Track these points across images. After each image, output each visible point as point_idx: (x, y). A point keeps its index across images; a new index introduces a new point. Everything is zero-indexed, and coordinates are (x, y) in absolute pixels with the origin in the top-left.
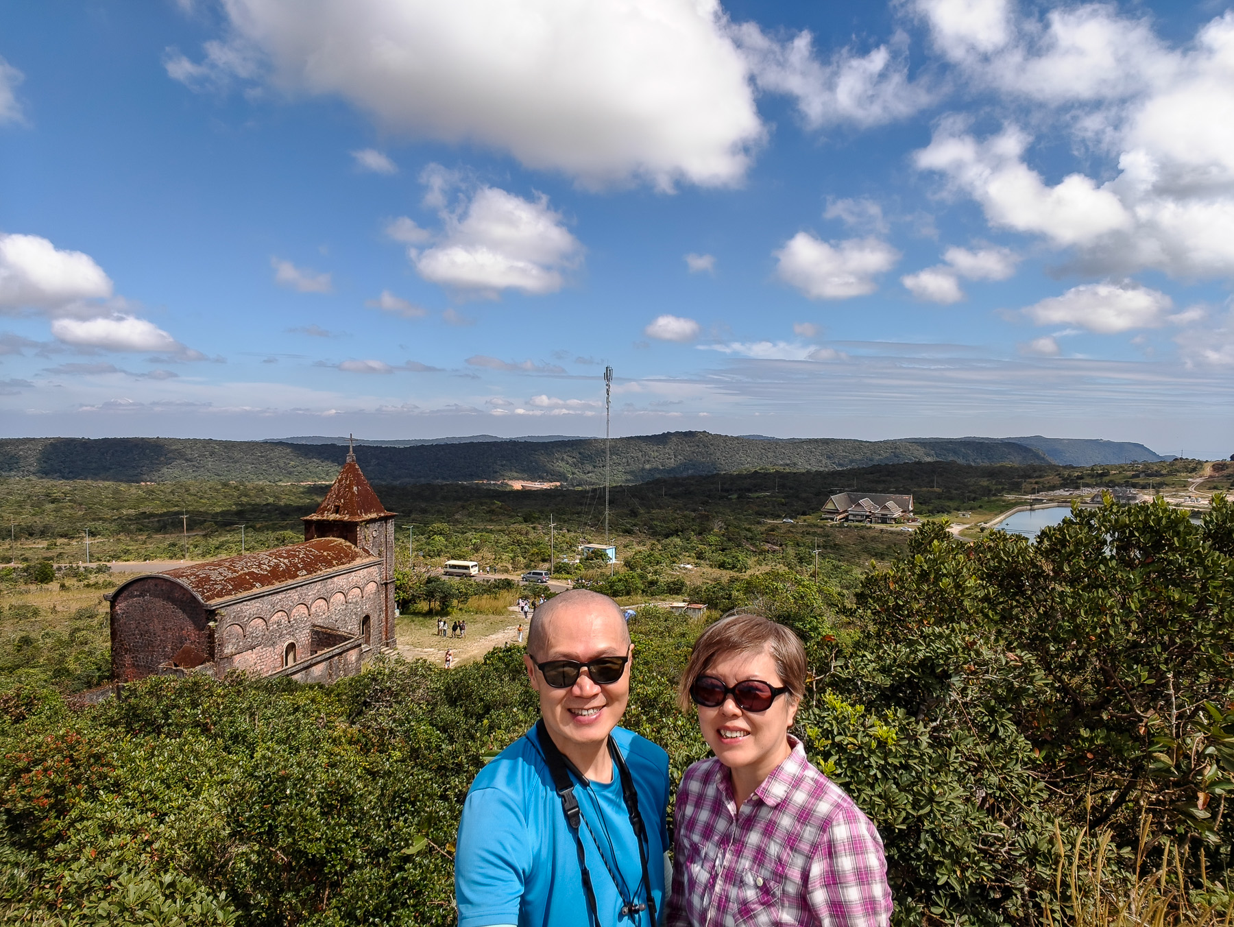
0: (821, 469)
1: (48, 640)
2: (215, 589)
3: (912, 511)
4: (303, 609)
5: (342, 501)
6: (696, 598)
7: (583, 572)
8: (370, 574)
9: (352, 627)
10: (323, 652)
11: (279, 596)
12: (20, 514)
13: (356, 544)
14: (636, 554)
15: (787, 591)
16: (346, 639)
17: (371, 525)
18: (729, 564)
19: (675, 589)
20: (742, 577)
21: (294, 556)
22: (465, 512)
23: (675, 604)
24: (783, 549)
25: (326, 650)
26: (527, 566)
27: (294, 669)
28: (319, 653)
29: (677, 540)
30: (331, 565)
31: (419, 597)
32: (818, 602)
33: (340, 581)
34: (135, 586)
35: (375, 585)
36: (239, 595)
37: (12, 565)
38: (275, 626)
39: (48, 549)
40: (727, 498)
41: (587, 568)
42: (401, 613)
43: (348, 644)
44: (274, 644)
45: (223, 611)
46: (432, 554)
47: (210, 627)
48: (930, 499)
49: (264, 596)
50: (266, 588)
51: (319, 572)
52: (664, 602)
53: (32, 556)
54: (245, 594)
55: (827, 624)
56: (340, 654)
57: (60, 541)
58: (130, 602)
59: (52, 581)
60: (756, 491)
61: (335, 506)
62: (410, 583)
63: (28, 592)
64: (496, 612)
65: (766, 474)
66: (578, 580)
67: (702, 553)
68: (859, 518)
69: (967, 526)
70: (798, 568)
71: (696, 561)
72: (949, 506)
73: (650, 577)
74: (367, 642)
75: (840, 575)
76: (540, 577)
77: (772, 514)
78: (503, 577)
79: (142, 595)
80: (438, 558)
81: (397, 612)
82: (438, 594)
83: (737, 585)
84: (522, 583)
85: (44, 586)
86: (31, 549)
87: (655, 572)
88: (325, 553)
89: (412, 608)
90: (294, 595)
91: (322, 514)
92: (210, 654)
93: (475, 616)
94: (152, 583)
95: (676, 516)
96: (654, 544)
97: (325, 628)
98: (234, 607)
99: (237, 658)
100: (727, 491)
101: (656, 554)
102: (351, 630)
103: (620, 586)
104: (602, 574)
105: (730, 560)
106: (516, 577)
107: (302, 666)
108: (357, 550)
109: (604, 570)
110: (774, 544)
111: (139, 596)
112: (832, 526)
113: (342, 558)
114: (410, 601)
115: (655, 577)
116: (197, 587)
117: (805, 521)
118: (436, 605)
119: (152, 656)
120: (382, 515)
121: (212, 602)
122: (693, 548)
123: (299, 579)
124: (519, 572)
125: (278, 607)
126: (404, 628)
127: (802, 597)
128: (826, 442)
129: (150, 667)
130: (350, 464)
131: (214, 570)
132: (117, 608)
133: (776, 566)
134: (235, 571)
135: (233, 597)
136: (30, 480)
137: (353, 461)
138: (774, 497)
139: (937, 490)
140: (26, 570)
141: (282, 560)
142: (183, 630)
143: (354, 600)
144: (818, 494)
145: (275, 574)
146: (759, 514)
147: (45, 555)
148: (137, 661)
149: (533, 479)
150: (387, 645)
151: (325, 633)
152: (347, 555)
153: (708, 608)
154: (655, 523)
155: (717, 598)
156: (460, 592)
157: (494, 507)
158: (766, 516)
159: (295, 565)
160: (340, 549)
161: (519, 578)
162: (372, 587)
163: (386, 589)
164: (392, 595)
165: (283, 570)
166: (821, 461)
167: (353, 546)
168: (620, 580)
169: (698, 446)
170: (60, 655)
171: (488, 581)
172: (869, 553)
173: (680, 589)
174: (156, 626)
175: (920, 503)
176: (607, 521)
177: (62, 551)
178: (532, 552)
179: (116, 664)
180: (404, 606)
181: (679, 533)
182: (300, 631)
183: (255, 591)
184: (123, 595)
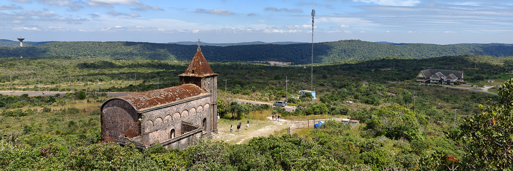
0: (416, 58)
1: (81, 123)
2: (142, 104)
3: (463, 79)
4: (178, 114)
5: (195, 68)
6: (354, 117)
7: (301, 103)
8: (207, 100)
9: (199, 123)
10: (186, 133)
11: (168, 109)
12: (75, 72)
13: (201, 87)
14: (325, 95)
15: (400, 115)
16: (196, 128)
17: (207, 79)
18: (370, 102)
19: (344, 113)
20: (377, 108)
21: (175, 91)
22: (250, 74)
23: (344, 120)
24: (397, 96)
25: (187, 133)
26: (276, 99)
27: (174, 141)
28: (185, 134)
29: (345, 90)
30: (190, 96)
31: (228, 111)
32: (416, 122)
33: (194, 103)
34: (110, 102)
35: (208, 105)
36: (152, 108)
37: (71, 92)
38: (166, 121)
39: (84, 86)
40: (369, 71)
41: (303, 101)
42: (220, 118)
43: (196, 131)
44: (166, 129)
45: (144, 114)
46: (235, 92)
47: (139, 120)
48: (473, 73)
49: (161, 108)
50: (163, 105)
51: (185, 99)
52: (338, 118)
53: (78, 89)
54: (154, 107)
55: (420, 133)
56: (193, 135)
57: (89, 83)
58: (108, 109)
59: (84, 99)
60: (384, 68)
61: (192, 70)
62: (224, 105)
63: (75, 103)
64: (261, 119)
65: (389, 60)
66: (298, 106)
67: (357, 96)
68: (436, 82)
69: (492, 87)
70: (405, 105)
71: (354, 100)
72: (483, 77)
73: (332, 106)
74: (205, 130)
75: (426, 109)
76: (281, 104)
77: (391, 79)
78: (265, 103)
79: (113, 106)
80: (237, 94)
81: (219, 117)
82: (236, 110)
83: (374, 112)
84: (273, 107)
85: (82, 101)
86: (78, 86)
87: (335, 104)
88: (188, 91)
89: (225, 115)
90: (174, 108)
91: (187, 73)
92: (139, 132)
93: (252, 121)
94: (116, 101)
95: (345, 78)
96: (334, 91)
97: (187, 123)
98: (149, 112)
99: (150, 134)
100: (369, 67)
101: (335, 96)
102: (198, 124)
103: (318, 110)
104: (310, 104)
105: (371, 100)
106: (271, 104)
107: (176, 139)
108: (201, 89)
109: (310, 102)
110: (392, 93)
111: (112, 106)
112: (421, 85)
113: (195, 93)
114: (224, 113)
115: (334, 107)
116: (135, 103)
117: (408, 82)
118: (235, 115)
119: (117, 132)
120: (212, 74)
121: (140, 110)
122: (353, 94)
123: (176, 101)
124: (272, 102)
125: (168, 113)
126: (222, 124)
127: (407, 119)
128: (419, 45)
129: (116, 137)
130: (198, 52)
131: (141, 96)
132: (103, 111)
133: (393, 103)
134: (150, 97)
135: (149, 108)
136: (78, 58)
137: (200, 51)
138: (393, 71)
139: (477, 69)
140: (75, 94)
141: (170, 93)
142: (129, 121)
143: (200, 111)
144: (415, 70)
145: (167, 99)
146: (385, 78)
147: (83, 88)
148: (111, 134)
149: (279, 61)
150: (214, 131)
151: (187, 125)
152: (197, 92)
153: (360, 122)
154: (335, 81)
155: (364, 118)
156: (246, 110)
157: (262, 73)
158: (388, 80)
159: (175, 95)
160: (194, 89)
161: (272, 104)
162: (207, 106)
163: (214, 107)
164: (216, 110)
165: (170, 97)
166: (416, 54)
167: (200, 88)
168: (318, 107)
169: (356, 47)
170: (84, 130)
171: (258, 105)
172: (440, 98)
173: (346, 113)
174: (118, 120)
175: (467, 75)
176: (312, 80)
177: (90, 87)
178: (278, 93)
179: (103, 134)
180: (222, 114)
181: (346, 87)
182: (177, 124)
183: (158, 106)
184: (106, 106)
